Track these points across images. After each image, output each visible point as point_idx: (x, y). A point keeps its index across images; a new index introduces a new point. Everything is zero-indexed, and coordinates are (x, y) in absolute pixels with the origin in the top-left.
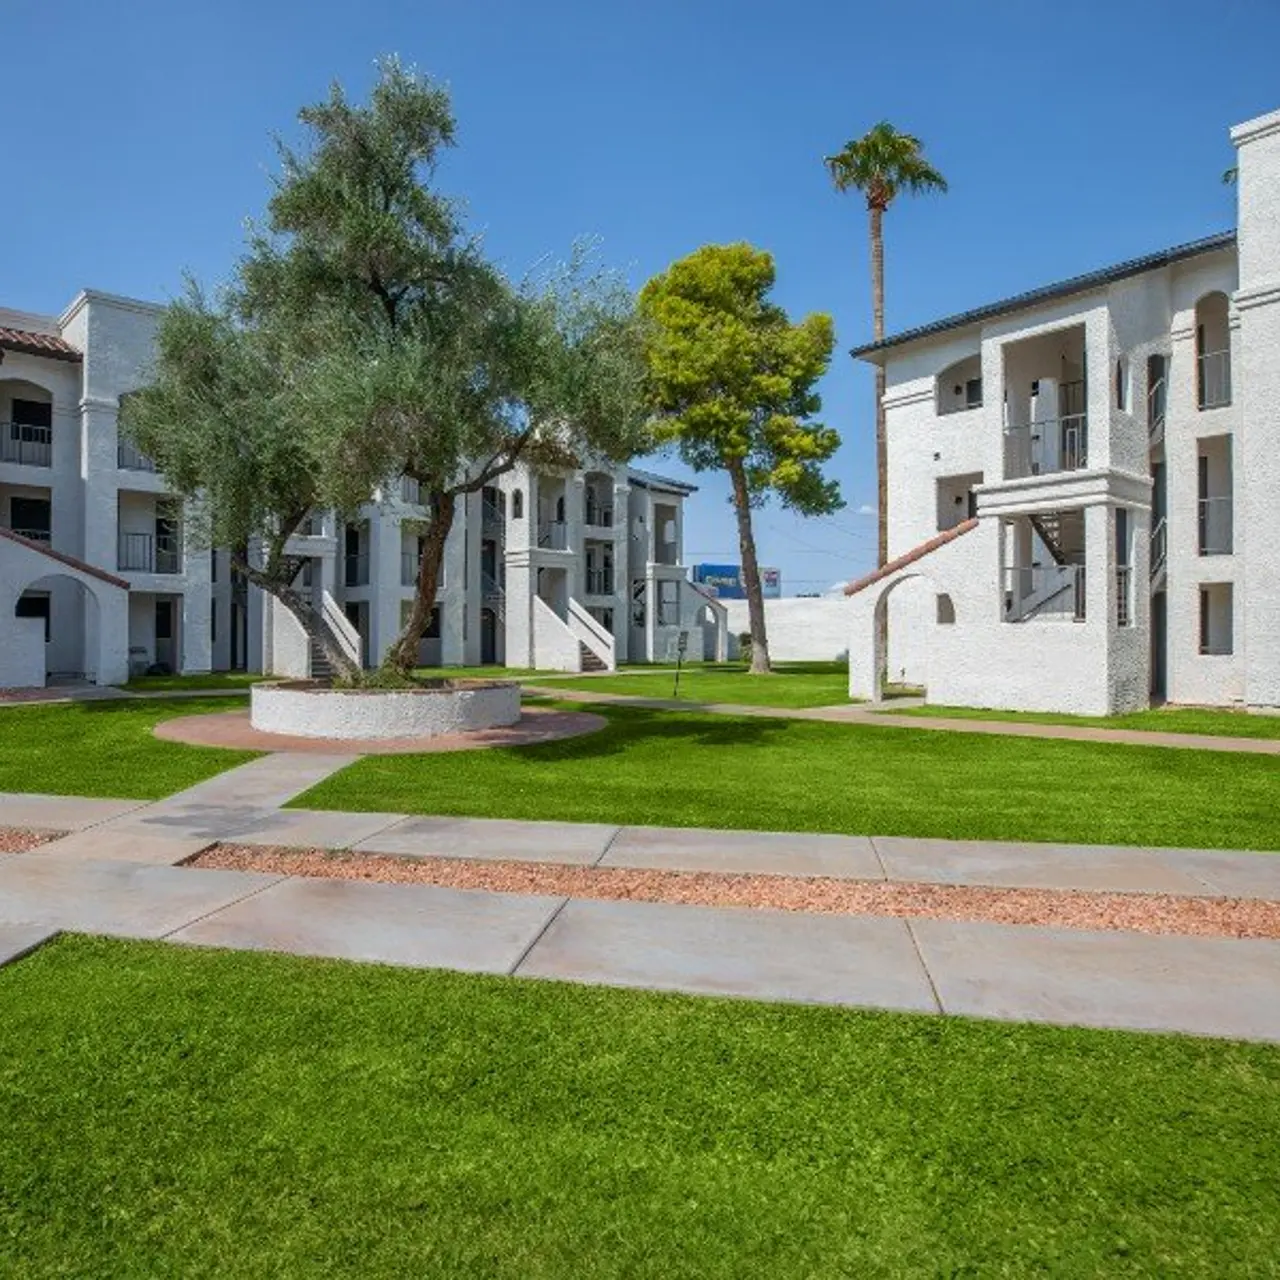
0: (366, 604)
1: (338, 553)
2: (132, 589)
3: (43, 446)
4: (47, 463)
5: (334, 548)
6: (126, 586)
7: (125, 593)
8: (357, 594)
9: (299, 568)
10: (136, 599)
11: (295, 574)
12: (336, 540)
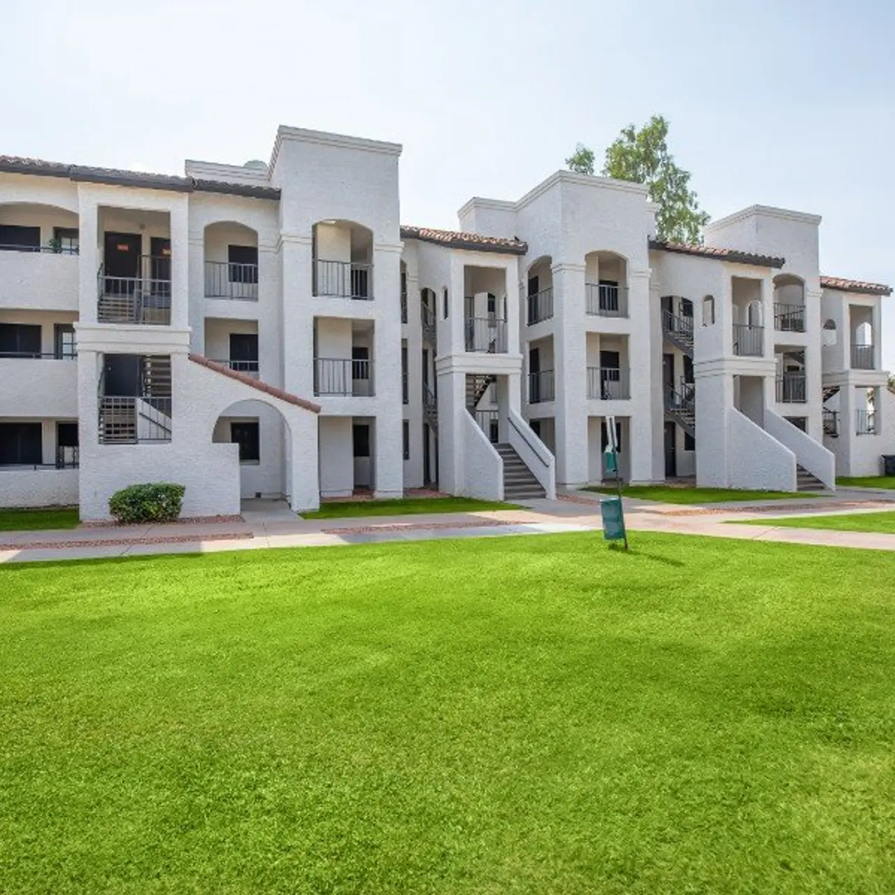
0: (552, 420)
1: (523, 369)
2: (322, 413)
3: (251, 285)
4: (253, 297)
5: (519, 364)
6: (316, 410)
7: (315, 416)
8: (541, 410)
9: (485, 387)
10: (326, 423)
11: (482, 393)
12: (521, 356)
